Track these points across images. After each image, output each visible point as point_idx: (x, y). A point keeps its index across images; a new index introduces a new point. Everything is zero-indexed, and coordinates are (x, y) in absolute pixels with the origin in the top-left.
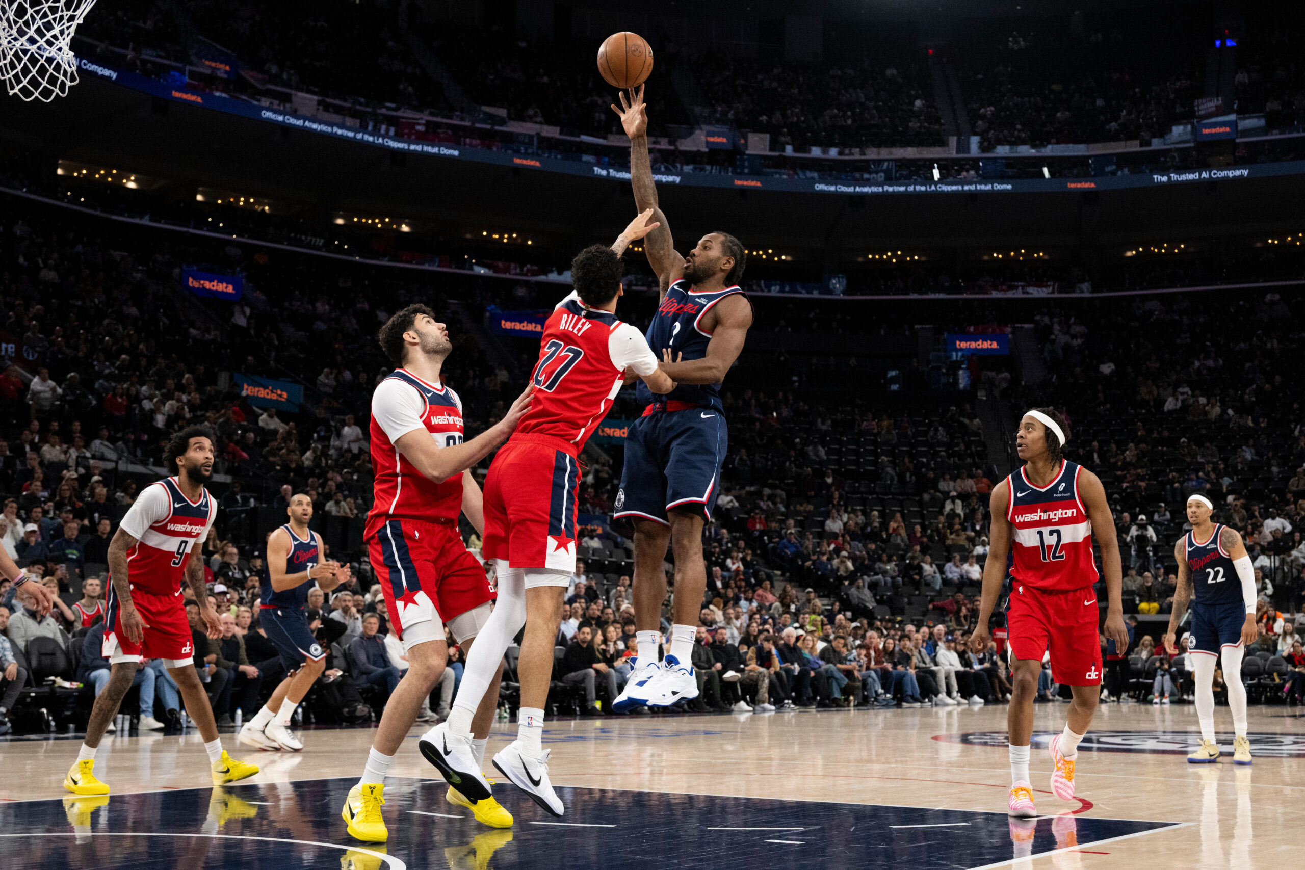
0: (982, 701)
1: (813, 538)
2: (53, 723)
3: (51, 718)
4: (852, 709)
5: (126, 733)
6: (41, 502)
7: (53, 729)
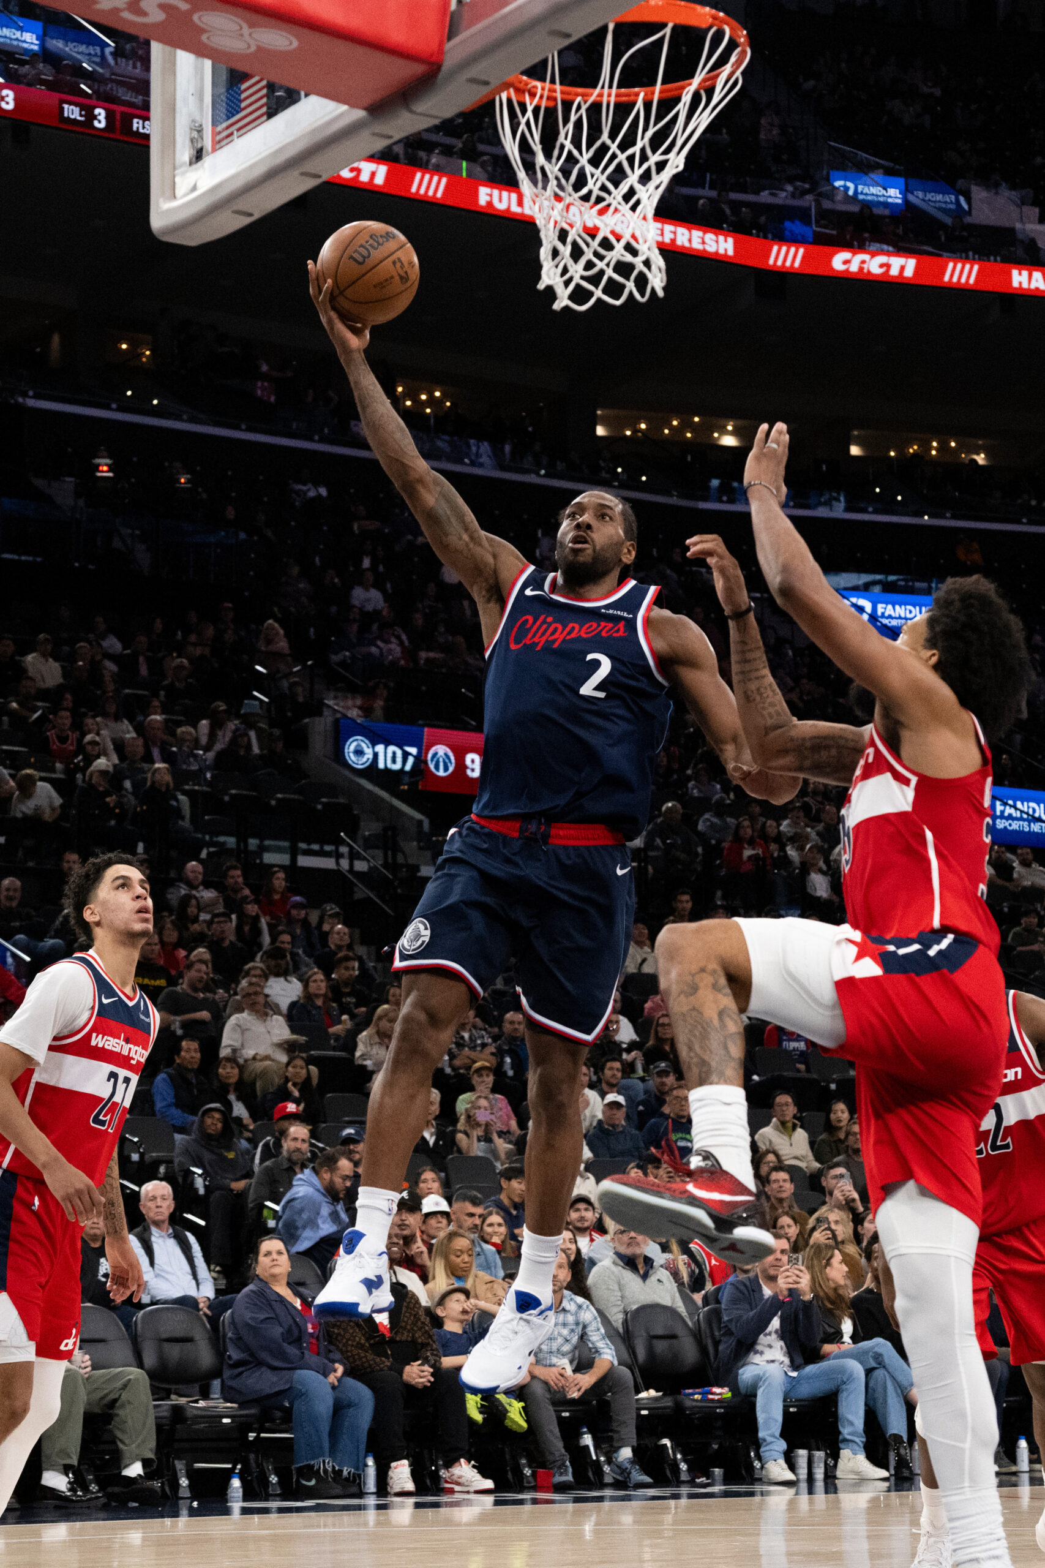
2: (683, 1467)
3: (679, 1456)
5: (820, 1485)
6: (621, 1050)
7: (684, 1477)
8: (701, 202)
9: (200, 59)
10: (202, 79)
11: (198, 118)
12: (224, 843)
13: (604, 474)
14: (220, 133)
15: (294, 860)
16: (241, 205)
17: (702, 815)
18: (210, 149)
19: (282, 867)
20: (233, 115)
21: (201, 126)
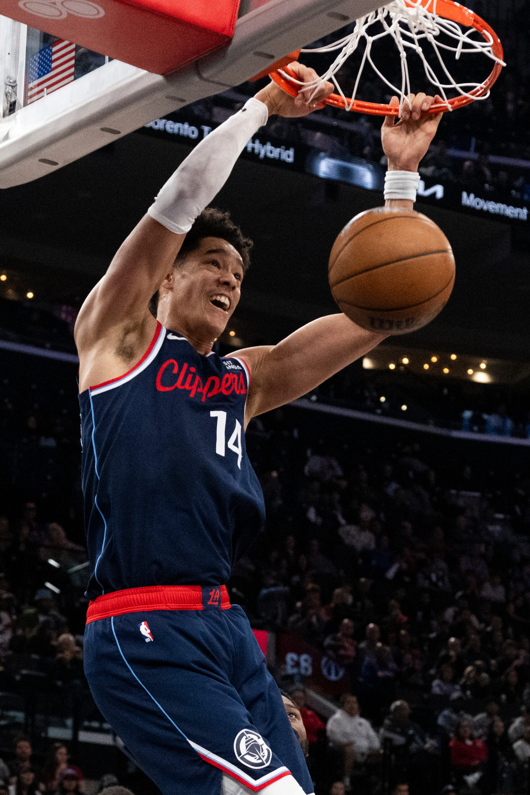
8: (467, 163)
9: (17, 23)
10: (18, 40)
11: (13, 75)
12: (14, 717)
13: (369, 403)
14: (32, 89)
15: (75, 735)
16: (46, 154)
17: (441, 710)
18: (22, 103)
19: (64, 742)
20: (44, 74)
21: (15, 82)
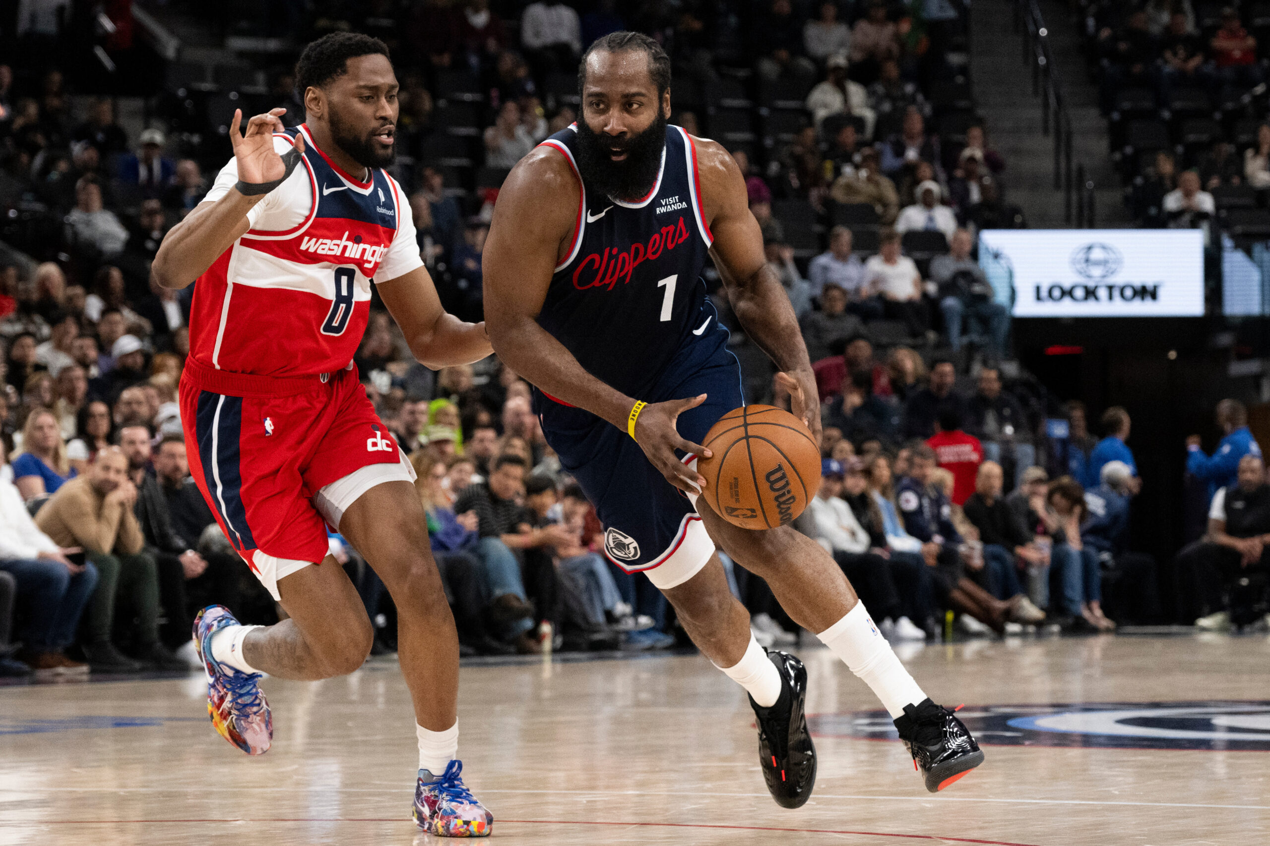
0: (919, 633)
1: (446, 185)
4: (547, 659)
